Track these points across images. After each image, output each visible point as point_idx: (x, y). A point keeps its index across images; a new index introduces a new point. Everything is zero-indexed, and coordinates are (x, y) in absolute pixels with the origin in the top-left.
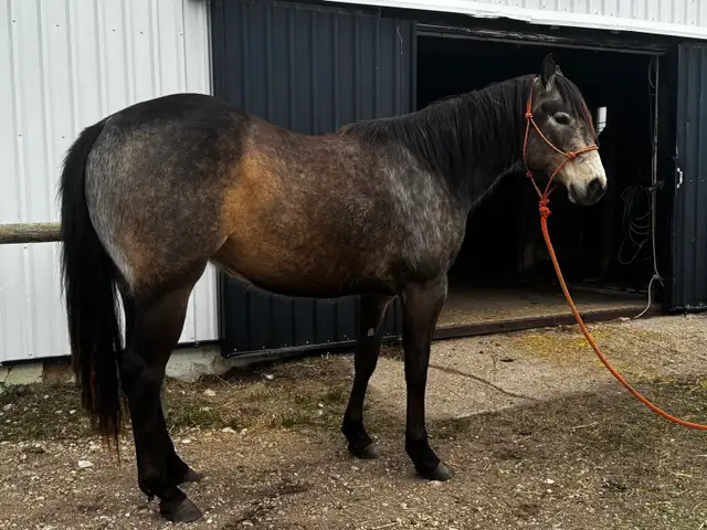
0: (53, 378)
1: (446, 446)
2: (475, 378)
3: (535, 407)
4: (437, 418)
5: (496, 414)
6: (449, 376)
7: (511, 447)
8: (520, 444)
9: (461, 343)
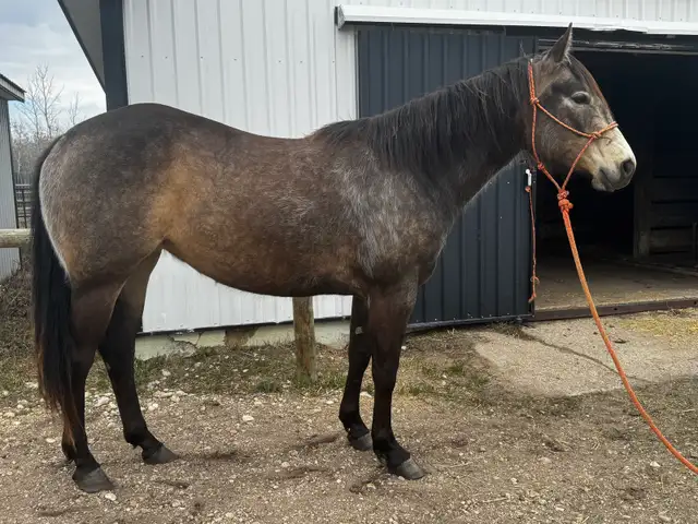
0: (233, 341)
1: (558, 424)
2: (588, 357)
3: (644, 389)
4: (551, 395)
5: (606, 394)
6: (565, 355)
7: (620, 428)
8: (629, 426)
9: (577, 323)
